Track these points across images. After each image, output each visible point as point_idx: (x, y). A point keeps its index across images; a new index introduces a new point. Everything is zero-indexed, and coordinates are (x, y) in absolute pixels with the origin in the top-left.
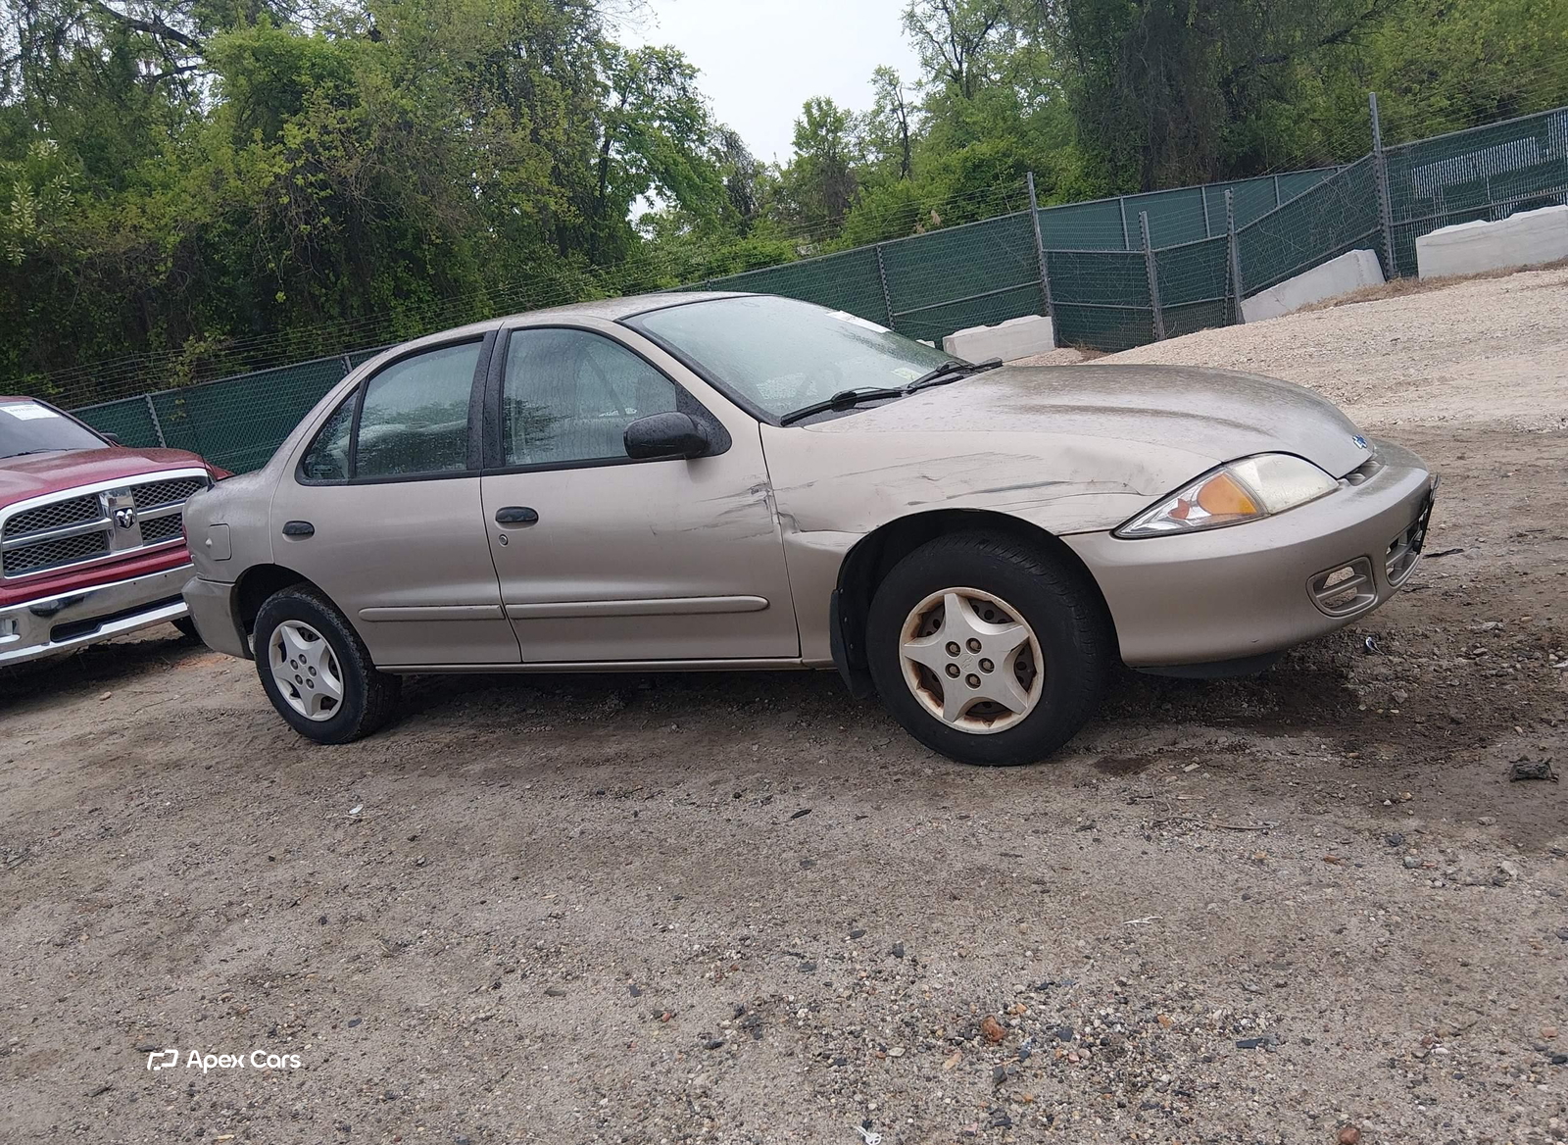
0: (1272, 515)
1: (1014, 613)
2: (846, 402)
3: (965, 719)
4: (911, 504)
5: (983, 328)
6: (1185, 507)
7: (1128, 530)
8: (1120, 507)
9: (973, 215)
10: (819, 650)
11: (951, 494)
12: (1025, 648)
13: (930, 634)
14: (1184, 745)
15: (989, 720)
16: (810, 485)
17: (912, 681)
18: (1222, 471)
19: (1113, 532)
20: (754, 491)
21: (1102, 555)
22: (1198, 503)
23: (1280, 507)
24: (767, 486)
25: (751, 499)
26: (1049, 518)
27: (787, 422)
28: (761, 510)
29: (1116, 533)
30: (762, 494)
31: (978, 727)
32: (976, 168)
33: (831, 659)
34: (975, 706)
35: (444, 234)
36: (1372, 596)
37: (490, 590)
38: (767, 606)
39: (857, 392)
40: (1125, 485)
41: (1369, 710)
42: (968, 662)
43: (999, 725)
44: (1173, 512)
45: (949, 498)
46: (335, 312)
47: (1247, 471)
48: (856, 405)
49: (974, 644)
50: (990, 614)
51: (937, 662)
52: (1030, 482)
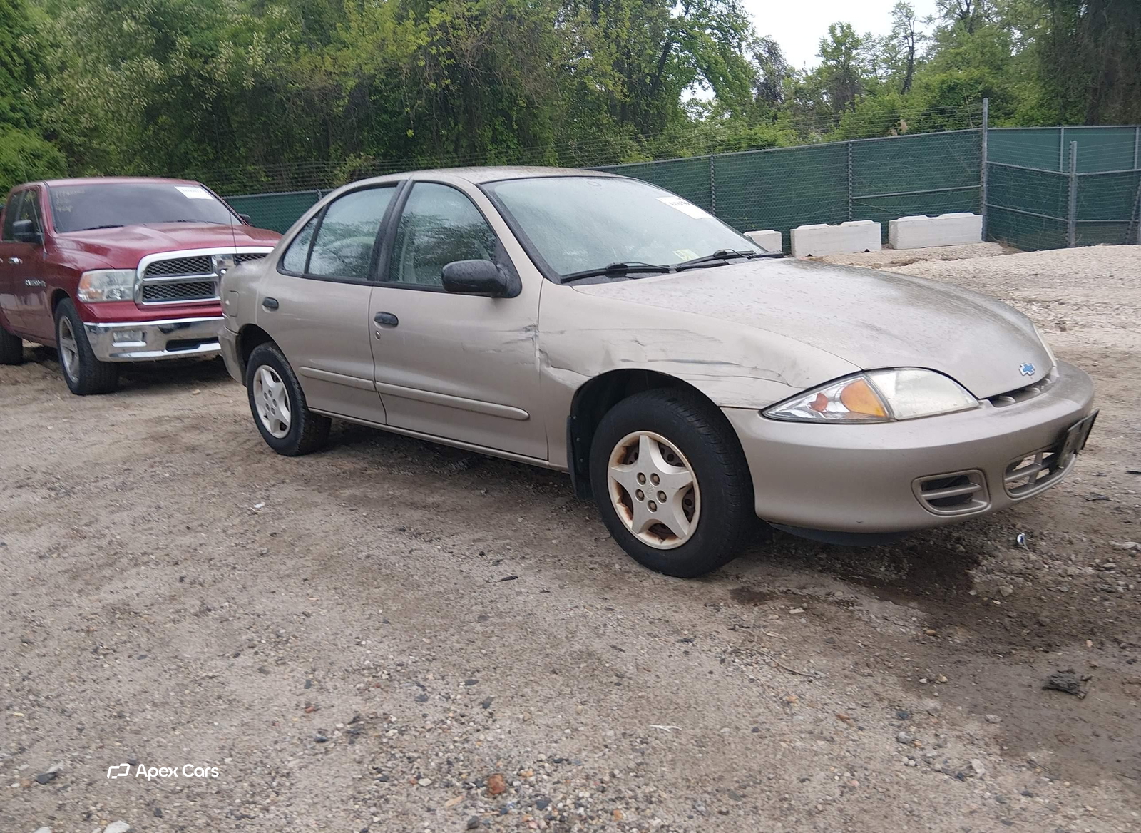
0: (898, 421)
1: (685, 460)
2: (618, 272)
3: (647, 534)
4: (624, 360)
5: (924, 218)
6: (823, 401)
7: (773, 412)
8: (770, 392)
9: (942, 126)
10: (559, 459)
11: (652, 359)
12: (689, 490)
13: (631, 463)
14: (809, 591)
15: (663, 538)
16: (562, 333)
17: (615, 496)
18: (862, 377)
19: (761, 412)
20: (527, 330)
21: (751, 429)
22: (841, 400)
23: (905, 416)
24: (535, 327)
25: (524, 335)
26: (715, 392)
27: (566, 280)
28: (529, 344)
29: (764, 413)
30: (532, 334)
31: (653, 542)
32: (951, 90)
33: (567, 467)
34: (655, 525)
35: (530, 102)
36: (985, 504)
37: (368, 369)
38: (528, 419)
39: (628, 265)
40: (779, 375)
41: (977, 597)
42: (650, 490)
43: (668, 544)
44: (812, 403)
45: (650, 361)
46: (451, 148)
47: (884, 382)
48: (628, 275)
49: (655, 478)
50: (670, 458)
51: (632, 486)
52: (709, 360)
